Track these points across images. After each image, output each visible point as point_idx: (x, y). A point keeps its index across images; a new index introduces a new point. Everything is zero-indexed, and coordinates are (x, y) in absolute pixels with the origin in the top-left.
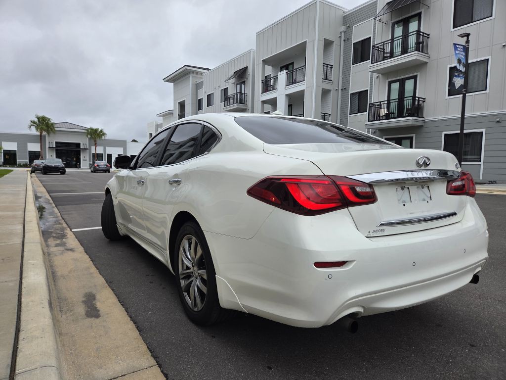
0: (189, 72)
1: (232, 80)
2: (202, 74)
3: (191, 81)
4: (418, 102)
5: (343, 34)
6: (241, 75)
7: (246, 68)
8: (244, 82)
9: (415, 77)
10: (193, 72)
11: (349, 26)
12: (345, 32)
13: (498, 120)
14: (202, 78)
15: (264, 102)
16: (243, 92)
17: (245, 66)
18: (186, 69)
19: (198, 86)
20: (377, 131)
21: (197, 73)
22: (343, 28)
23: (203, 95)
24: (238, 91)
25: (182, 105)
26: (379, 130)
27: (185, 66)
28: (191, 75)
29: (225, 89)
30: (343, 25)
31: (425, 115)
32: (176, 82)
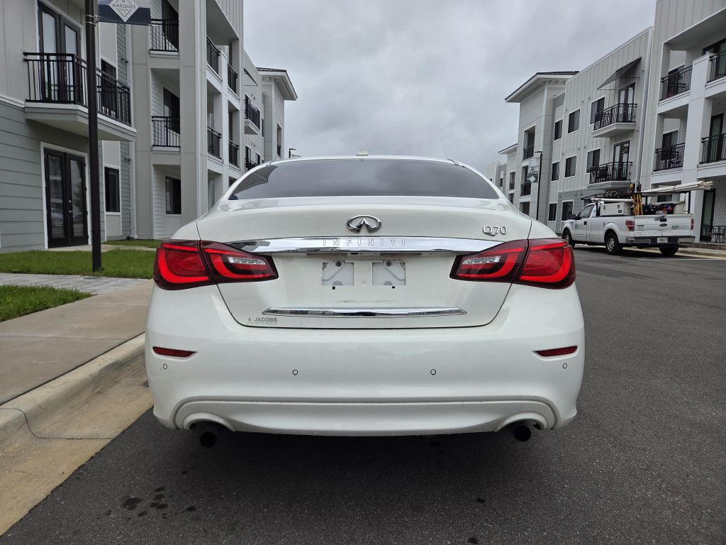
0: (544, 83)
1: (612, 85)
2: (564, 82)
3: (546, 96)
6: (629, 75)
7: (639, 60)
8: (633, 85)
10: (550, 81)
14: (564, 88)
15: (663, 116)
16: (630, 101)
17: (636, 58)
18: (539, 79)
19: (556, 102)
21: (557, 81)
23: (562, 115)
24: (622, 101)
25: (530, 135)
27: (538, 74)
28: (546, 87)
29: (599, 101)
32: (523, 101)
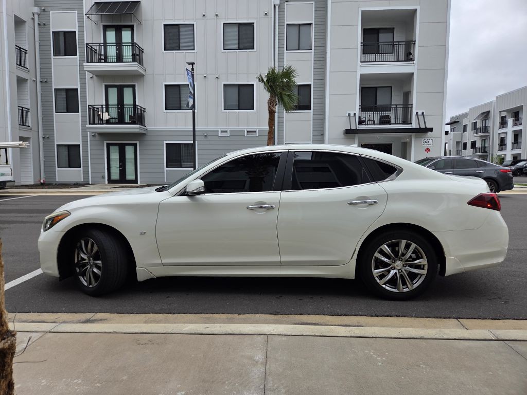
4: (141, 112)
5: (36, 16)
9: (133, 87)
11: (44, 10)
12: (39, 15)
13: (206, 135)
20: (97, 134)
22: (36, 10)
26: (98, 134)
30: (35, 6)
31: (146, 124)
